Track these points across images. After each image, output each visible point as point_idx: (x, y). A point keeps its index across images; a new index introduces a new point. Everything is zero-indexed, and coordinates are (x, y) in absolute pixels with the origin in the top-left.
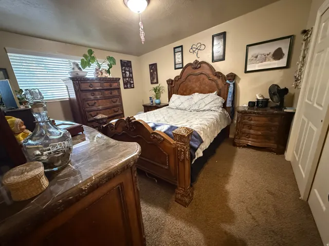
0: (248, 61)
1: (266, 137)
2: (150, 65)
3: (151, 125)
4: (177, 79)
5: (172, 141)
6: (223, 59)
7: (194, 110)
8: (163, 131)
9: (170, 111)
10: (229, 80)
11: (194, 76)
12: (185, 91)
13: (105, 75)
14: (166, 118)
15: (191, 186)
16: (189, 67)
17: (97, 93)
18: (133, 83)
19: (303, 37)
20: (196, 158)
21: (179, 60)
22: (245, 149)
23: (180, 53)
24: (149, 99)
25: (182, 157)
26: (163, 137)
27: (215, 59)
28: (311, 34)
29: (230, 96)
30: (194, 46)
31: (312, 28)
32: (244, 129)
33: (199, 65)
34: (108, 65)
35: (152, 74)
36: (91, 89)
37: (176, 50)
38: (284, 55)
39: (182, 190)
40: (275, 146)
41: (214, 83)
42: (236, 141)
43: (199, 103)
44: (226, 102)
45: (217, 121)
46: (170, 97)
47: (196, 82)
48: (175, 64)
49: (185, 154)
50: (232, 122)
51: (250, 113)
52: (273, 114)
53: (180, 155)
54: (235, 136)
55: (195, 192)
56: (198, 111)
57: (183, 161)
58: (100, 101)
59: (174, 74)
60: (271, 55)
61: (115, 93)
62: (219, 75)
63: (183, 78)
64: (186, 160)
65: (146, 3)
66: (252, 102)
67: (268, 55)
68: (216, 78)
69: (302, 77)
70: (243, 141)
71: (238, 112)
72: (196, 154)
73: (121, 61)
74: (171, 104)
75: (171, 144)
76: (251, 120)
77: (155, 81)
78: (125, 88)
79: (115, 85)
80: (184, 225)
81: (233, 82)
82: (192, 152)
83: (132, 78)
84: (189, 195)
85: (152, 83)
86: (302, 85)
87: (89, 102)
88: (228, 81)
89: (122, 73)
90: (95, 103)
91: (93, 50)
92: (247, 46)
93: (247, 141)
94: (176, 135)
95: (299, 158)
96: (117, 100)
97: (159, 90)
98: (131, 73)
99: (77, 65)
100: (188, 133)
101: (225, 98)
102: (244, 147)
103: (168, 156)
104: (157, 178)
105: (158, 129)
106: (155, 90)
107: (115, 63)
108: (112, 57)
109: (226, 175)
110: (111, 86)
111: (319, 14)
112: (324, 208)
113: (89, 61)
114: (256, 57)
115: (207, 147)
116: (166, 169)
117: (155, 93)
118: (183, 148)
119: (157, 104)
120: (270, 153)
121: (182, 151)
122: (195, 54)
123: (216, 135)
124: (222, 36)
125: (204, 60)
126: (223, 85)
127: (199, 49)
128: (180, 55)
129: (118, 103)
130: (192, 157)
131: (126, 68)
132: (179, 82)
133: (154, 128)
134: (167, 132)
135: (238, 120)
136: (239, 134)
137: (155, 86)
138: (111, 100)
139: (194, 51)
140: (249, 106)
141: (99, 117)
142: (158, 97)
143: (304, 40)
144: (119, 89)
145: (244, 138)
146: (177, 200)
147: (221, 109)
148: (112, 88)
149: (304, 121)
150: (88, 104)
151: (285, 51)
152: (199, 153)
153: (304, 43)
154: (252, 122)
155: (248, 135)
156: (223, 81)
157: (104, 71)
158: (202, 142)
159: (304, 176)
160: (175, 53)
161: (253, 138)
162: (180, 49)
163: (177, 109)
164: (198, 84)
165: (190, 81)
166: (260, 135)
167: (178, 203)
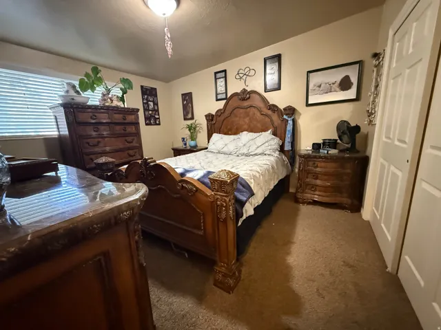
0: (310, 91)
1: (336, 190)
2: (183, 95)
3: (179, 171)
4: (219, 114)
5: (209, 192)
6: (279, 88)
7: (243, 154)
8: (196, 178)
9: (210, 155)
10: (286, 115)
11: (241, 111)
12: (230, 130)
13: (116, 103)
14: (202, 164)
15: (238, 260)
16: (235, 98)
17: (102, 128)
18: (159, 118)
19: (375, 62)
20: (244, 217)
21: (221, 89)
22: (310, 207)
23: (223, 80)
24: (181, 140)
25: (223, 215)
26: (195, 186)
27: (268, 87)
28: (383, 58)
29: (289, 136)
30: (241, 71)
31: (384, 50)
32: (308, 180)
33: (248, 96)
34: (121, 89)
35: (185, 107)
36: (93, 121)
37: (218, 75)
38: (352, 84)
39: (224, 266)
40: (349, 201)
41: (267, 118)
42: (299, 195)
43: (248, 145)
44: (283, 144)
45: (273, 168)
46: (209, 137)
47: (244, 118)
48: (217, 94)
49: (227, 210)
50: (293, 171)
51: (315, 157)
52: (343, 158)
53: (220, 212)
54: (297, 189)
55: (244, 270)
56: (247, 155)
57: (225, 221)
58: (106, 139)
59: (215, 107)
60: (337, 84)
61: (131, 129)
62: (274, 108)
63: (227, 113)
64: (229, 219)
65: (175, 4)
66: (316, 144)
67: (333, 84)
68: (270, 112)
69: (376, 109)
70: (308, 196)
71: (301, 156)
72: (244, 211)
73: (142, 87)
74: (211, 146)
75: (207, 195)
76: (317, 167)
77: (190, 116)
78: (147, 124)
79: (131, 118)
80: (226, 322)
81: (292, 118)
82: (238, 208)
83: (158, 111)
84: (234, 273)
85: (185, 119)
86: (377, 121)
87: (89, 140)
88: (285, 117)
89: (143, 103)
90: (99, 142)
91: (100, 68)
92: (308, 72)
93: (313, 196)
94: (213, 181)
95: (381, 216)
96: (133, 140)
97: (195, 129)
98: (156, 104)
99: (74, 87)
100: (231, 178)
101: (283, 139)
102: (309, 203)
103: (203, 214)
104: (188, 251)
105: (189, 175)
106: (190, 128)
107: (131, 87)
108: (127, 79)
109: (287, 242)
110: (125, 119)
111: (391, 33)
112: (422, 283)
113: (93, 83)
114: (320, 86)
115: (260, 202)
116: (201, 236)
117: (189, 133)
118: (225, 201)
119: (191, 147)
120: (343, 211)
121: (222, 205)
122: (243, 81)
123: (272, 187)
124: (276, 59)
125: (255, 89)
126: (279, 122)
127: (248, 75)
128: (224, 83)
129: (135, 144)
130: (238, 215)
131: (149, 97)
132: (222, 118)
133: (182, 175)
134: (202, 180)
135: (300, 167)
136: (303, 186)
137: (189, 122)
138: (124, 138)
139: (241, 78)
140: (313, 148)
141: (103, 160)
142: (193, 138)
143: (376, 66)
144: (137, 124)
145: (309, 191)
146: (217, 284)
147: (278, 152)
148: (126, 121)
149: (383, 166)
150: (88, 143)
151: (354, 80)
152: (249, 210)
153: (375, 69)
154: (318, 169)
155: (314, 188)
156: (279, 117)
157: (115, 98)
158: (252, 194)
159: (390, 239)
160: (216, 79)
161: (320, 191)
162: (223, 74)
163: (219, 152)
164: (247, 120)
165: (236, 116)
166: (329, 186)
167: (218, 287)
